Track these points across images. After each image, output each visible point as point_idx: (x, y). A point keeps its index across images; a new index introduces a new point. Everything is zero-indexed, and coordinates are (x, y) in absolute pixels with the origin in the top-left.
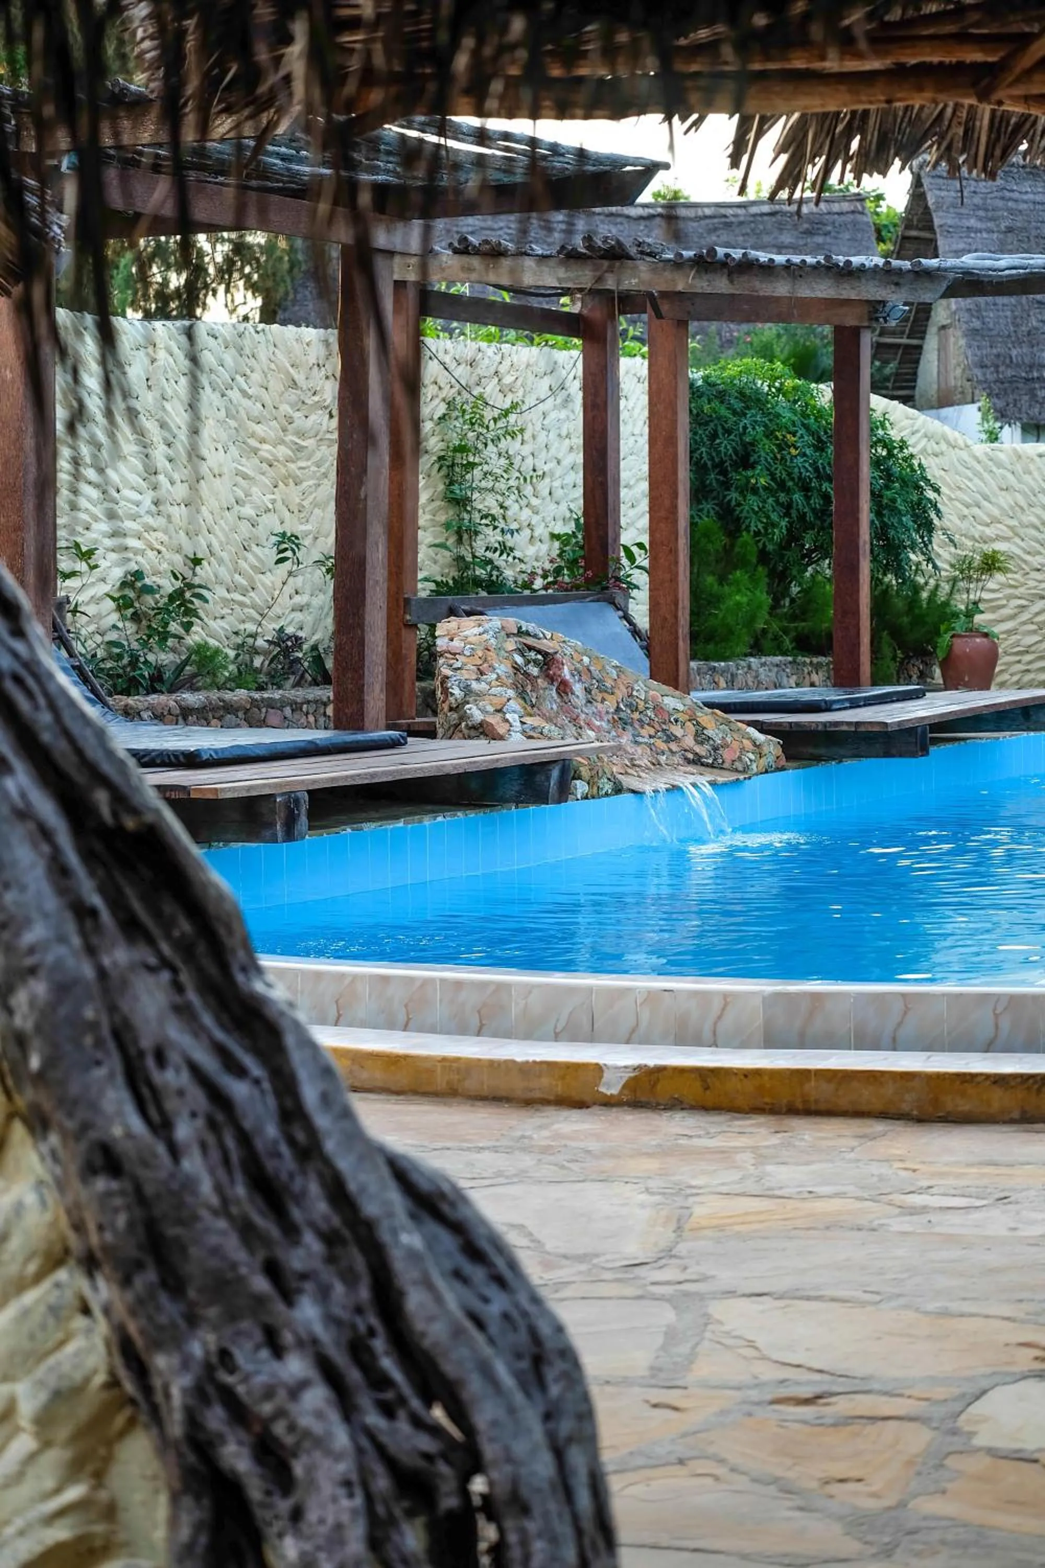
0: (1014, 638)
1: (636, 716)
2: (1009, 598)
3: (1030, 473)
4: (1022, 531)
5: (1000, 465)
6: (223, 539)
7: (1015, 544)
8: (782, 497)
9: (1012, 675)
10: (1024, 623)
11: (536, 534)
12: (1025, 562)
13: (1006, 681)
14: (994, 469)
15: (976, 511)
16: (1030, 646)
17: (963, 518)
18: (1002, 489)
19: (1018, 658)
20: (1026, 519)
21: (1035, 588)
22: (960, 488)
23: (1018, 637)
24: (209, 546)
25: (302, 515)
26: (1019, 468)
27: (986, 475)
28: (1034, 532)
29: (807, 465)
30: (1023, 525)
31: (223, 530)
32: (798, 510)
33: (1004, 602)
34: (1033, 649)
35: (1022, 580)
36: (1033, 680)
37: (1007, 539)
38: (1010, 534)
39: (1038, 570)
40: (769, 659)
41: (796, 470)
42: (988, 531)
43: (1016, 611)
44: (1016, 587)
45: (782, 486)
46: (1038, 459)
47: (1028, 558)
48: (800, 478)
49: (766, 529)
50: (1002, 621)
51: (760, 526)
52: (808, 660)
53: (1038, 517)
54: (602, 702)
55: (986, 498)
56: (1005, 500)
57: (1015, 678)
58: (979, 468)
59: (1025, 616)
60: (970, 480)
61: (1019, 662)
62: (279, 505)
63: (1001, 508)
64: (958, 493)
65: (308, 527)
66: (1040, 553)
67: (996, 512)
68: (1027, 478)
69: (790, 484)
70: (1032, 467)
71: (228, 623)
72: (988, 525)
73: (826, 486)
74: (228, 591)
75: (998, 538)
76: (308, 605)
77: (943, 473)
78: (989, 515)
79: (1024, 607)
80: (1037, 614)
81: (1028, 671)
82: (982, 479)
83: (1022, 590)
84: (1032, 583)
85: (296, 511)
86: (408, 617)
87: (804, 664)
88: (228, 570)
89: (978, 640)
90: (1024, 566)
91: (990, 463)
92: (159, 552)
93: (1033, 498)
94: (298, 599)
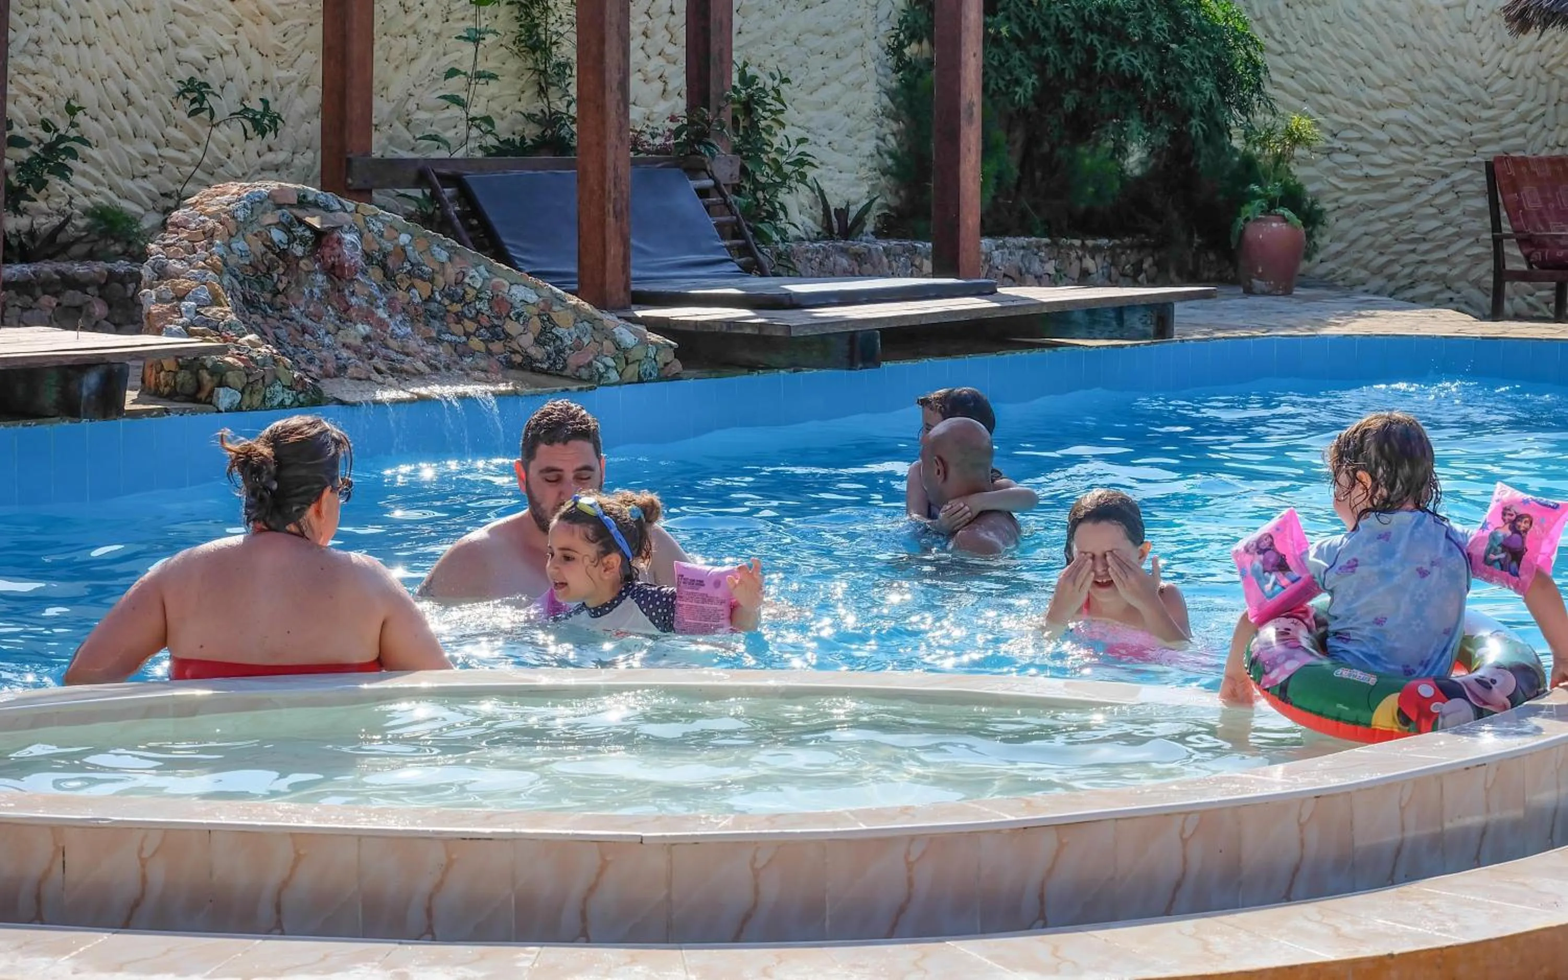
0: (1407, 224)
1: (457, 307)
2: (1404, 175)
3: (1435, 28)
4: (1420, 96)
5: (1397, 18)
6: (148, 85)
7: (1415, 113)
8: (1034, 49)
9: (1403, 266)
10: (1421, 205)
11: (670, 88)
12: (1425, 133)
13: (1396, 274)
14: (1390, 22)
15: (1366, 71)
16: (1427, 233)
17: (1349, 79)
18: (1398, 47)
19: (1411, 247)
20: (1426, 83)
21: (1436, 164)
22: (1345, 44)
23: (1413, 222)
24: (126, 94)
25: (280, 59)
26: (1420, 22)
27: (1377, 29)
28: (1436, 98)
29: (1067, 12)
30: (1422, 89)
31: (149, 75)
32: (1055, 65)
33: (1398, 180)
34: (1431, 236)
35: (1419, 154)
36: (1430, 273)
37: (1403, 105)
38: (1407, 99)
39: (1442, 143)
40: (1010, 241)
41: (1053, 18)
42: (1378, 95)
43: (1412, 190)
44: (1413, 163)
45: (1035, 37)
46: (1444, 11)
47: (1429, 129)
48: (1057, 28)
49: (1007, 87)
50: (1393, 203)
51: (1002, 84)
52: (1077, 243)
53: (1443, 80)
54: (408, 290)
55: (1379, 57)
56: (1402, 60)
57: (1407, 270)
58: (1368, 19)
59: (1423, 197)
60: (1360, 35)
61: (1413, 251)
62: (244, 46)
63: (1395, 68)
64: (1345, 51)
65: (293, 73)
66: (1443, 123)
67: (1390, 73)
68: (1432, 34)
69: (1044, 33)
70: (1437, 20)
71: (153, 183)
72: (1381, 88)
73: (1092, 38)
74: (156, 146)
75: (1391, 105)
76: (287, 165)
77: (1326, 27)
78: (1380, 76)
79: (1421, 186)
80: (1436, 195)
81: (1424, 262)
82: (1372, 32)
83: (1420, 166)
84: (1432, 159)
85: (272, 55)
86: (350, 181)
87: (1071, 247)
88: (157, 123)
89: (1274, 225)
90: (1423, 138)
91: (1385, 15)
92: (40, 99)
93: (1437, 57)
94: (269, 157)
